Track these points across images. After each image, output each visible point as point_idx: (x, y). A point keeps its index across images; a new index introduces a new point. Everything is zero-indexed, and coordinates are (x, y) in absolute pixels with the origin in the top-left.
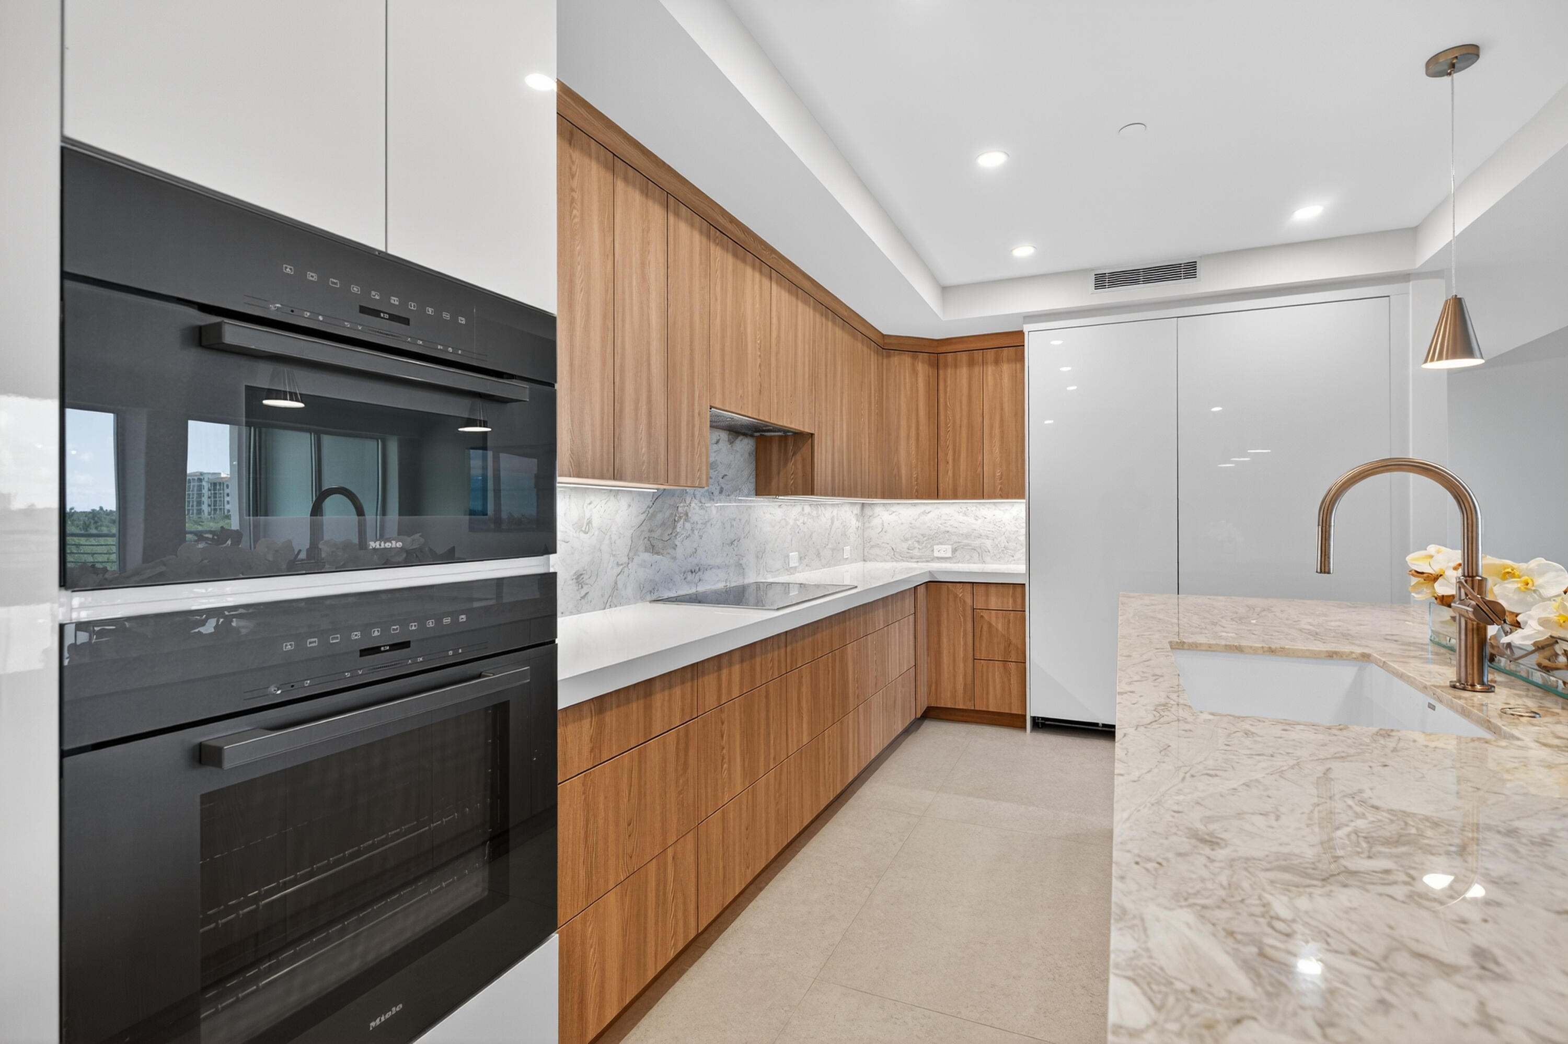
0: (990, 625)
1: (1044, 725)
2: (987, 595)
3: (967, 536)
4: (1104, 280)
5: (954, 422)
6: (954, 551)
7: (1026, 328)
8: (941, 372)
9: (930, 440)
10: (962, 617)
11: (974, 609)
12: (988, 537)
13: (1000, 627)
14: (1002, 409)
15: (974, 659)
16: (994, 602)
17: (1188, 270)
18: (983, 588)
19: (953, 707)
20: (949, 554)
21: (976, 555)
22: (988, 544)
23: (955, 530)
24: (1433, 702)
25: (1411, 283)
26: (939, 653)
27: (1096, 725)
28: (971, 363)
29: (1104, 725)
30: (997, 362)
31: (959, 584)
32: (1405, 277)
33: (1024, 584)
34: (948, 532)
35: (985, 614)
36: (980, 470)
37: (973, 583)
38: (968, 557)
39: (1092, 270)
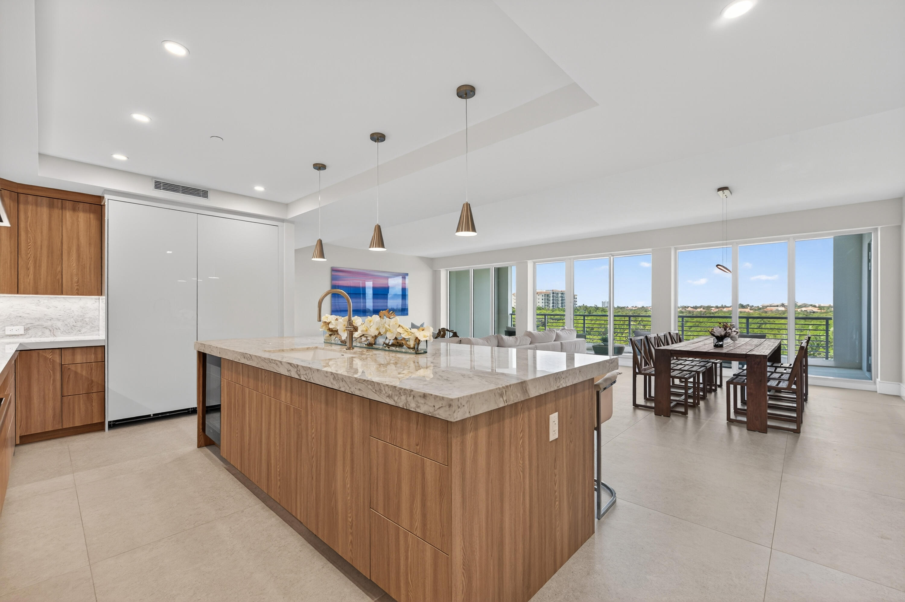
0: (76, 373)
1: (116, 425)
2: (73, 354)
3: (39, 319)
4: (159, 185)
5: (35, 243)
6: (26, 330)
7: (107, 197)
8: (22, 207)
9: (11, 253)
10: (51, 372)
11: (62, 365)
12: (58, 320)
13: (84, 373)
14: (78, 239)
15: (62, 396)
16: (79, 358)
17: (204, 193)
18: (70, 351)
19: (43, 431)
20: (22, 332)
21: (47, 332)
22: (59, 324)
23: (27, 315)
24: (343, 354)
25: (285, 223)
26: (29, 399)
27: (149, 416)
28: (51, 206)
29: (154, 415)
30: (74, 209)
31: (48, 350)
32: (283, 221)
33: (104, 346)
34: (20, 317)
35: (73, 367)
36: (59, 276)
37: (61, 348)
38: (40, 334)
39: (155, 178)
